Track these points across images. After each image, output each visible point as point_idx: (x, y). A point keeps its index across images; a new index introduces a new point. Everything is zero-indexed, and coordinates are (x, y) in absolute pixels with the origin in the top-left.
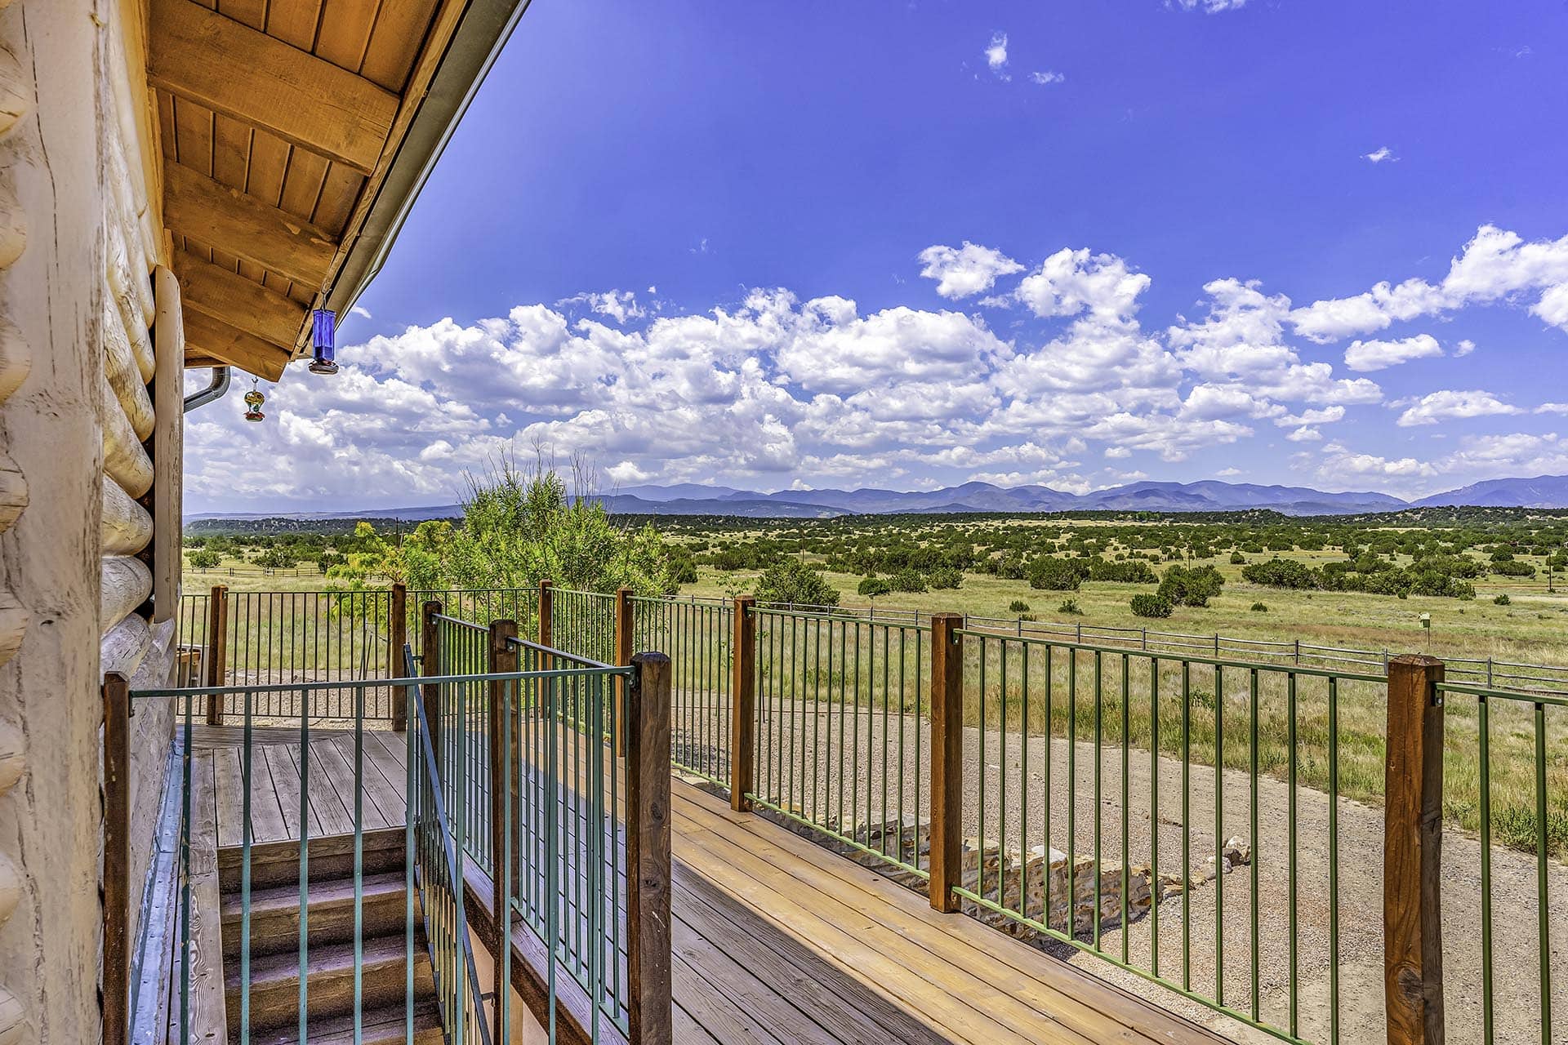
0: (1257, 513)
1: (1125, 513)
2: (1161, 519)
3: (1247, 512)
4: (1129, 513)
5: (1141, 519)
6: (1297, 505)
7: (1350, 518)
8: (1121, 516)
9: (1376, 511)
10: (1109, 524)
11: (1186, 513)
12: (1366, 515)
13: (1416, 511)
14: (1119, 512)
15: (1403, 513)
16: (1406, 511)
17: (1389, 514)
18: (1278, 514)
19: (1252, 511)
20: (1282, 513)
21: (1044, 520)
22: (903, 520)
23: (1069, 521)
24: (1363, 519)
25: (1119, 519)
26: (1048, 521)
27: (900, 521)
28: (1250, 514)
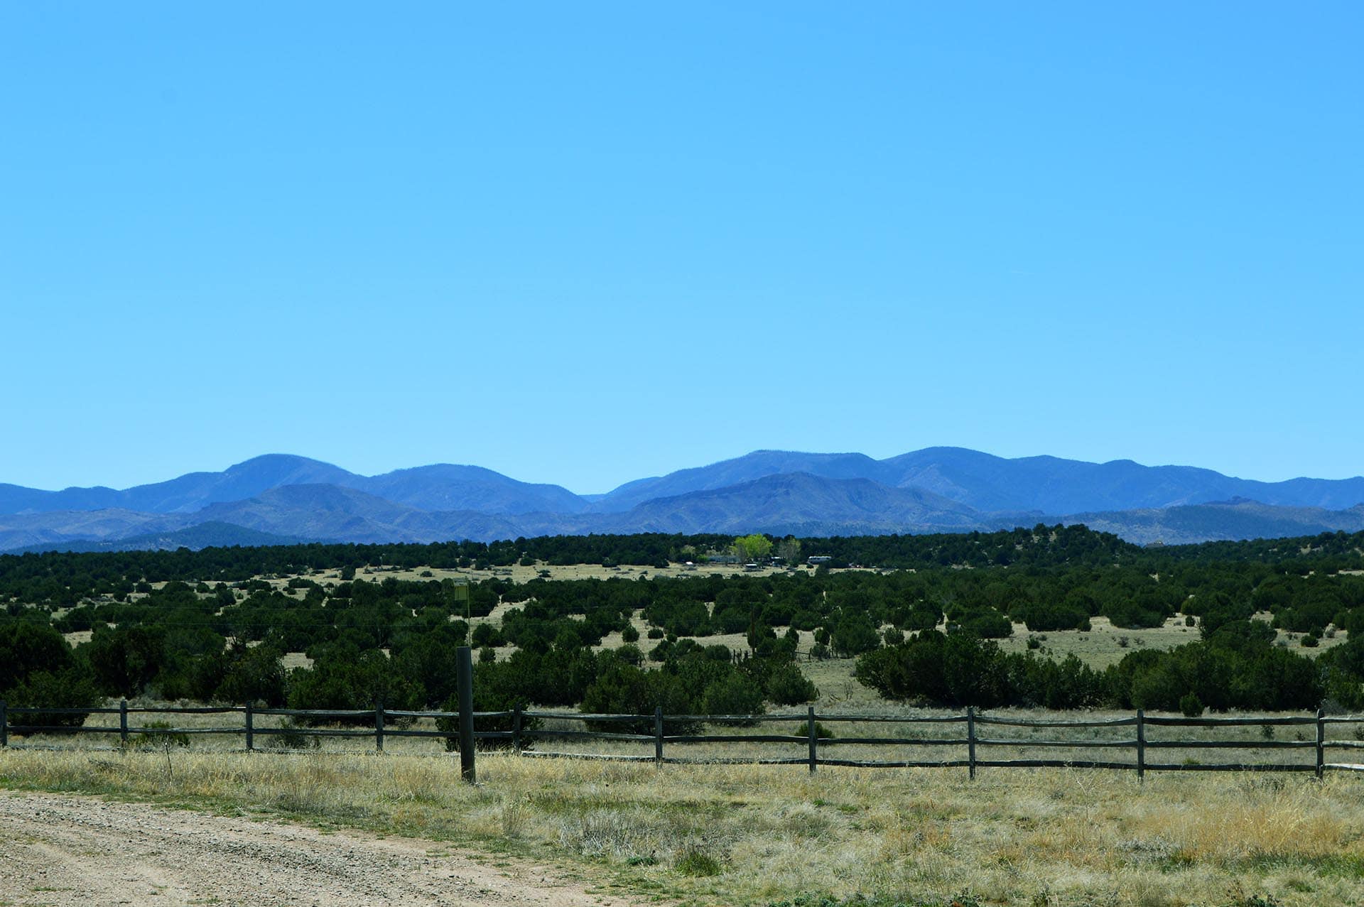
0: (1052, 538)
2: (800, 558)
3: (1027, 535)
14: (681, 539)
19: (1040, 529)
20: (1116, 536)
21: (465, 564)
22: (36, 573)
23: (540, 566)
24: (1321, 548)
25: (681, 559)
26: (479, 568)
27: (28, 577)
28: (1036, 539)
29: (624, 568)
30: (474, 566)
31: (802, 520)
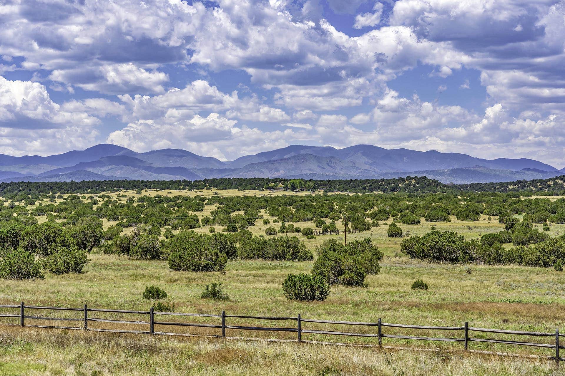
0: (414, 181)
1: (276, 181)
2: (314, 189)
3: (403, 180)
5: (293, 188)
6: (453, 172)
7: (504, 186)
8: (271, 184)
9: (528, 178)
12: (519, 182)
14: (269, 180)
15: (554, 180)
17: (540, 181)
18: (434, 181)
19: (409, 178)
20: (438, 181)
21: (184, 189)
22: (16, 190)
23: (214, 190)
24: (517, 186)
25: (269, 188)
26: (190, 190)
27: (13, 192)
28: (407, 182)
29: (247, 191)
30: (187, 190)
31: (309, 172)
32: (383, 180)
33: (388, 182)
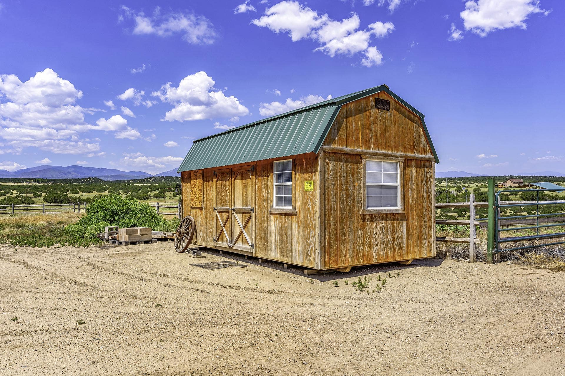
0: (91, 179)
1: (30, 179)
2: (48, 182)
3: (87, 179)
4: (32, 179)
5: (38, 182)
6: (112, 176)
7: (128, 181)
8: (28, 180)
9: (138, 178)
10: (21, 184)
11: (60, 179)
12: (134, 180)
13: (151, 178)
14: (27, 179)
15: (146, 179)
16: (148, 178)
17: (142, 179)
18: (100, 179)
19: (89, 178)
25: (27, 182)
28: (88, 179)
31: (50, 176)
32: (79, 179)
33: (81, 180)
